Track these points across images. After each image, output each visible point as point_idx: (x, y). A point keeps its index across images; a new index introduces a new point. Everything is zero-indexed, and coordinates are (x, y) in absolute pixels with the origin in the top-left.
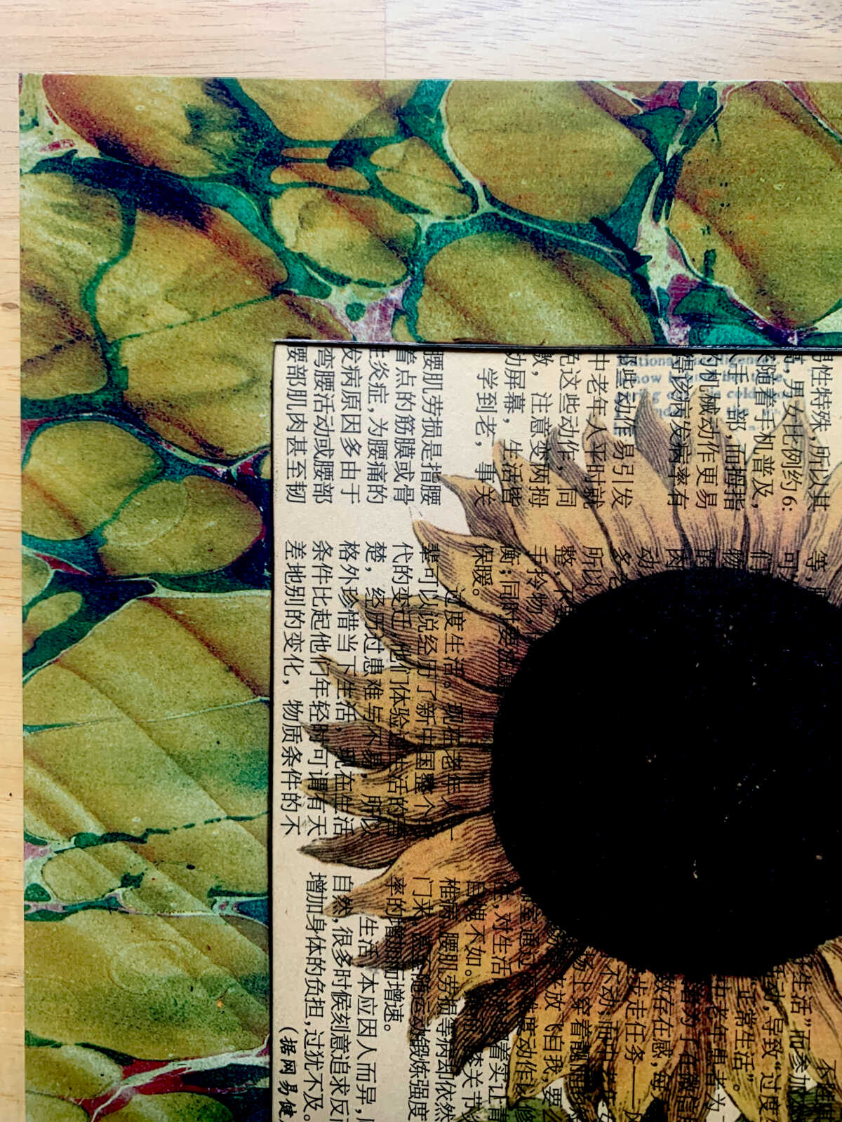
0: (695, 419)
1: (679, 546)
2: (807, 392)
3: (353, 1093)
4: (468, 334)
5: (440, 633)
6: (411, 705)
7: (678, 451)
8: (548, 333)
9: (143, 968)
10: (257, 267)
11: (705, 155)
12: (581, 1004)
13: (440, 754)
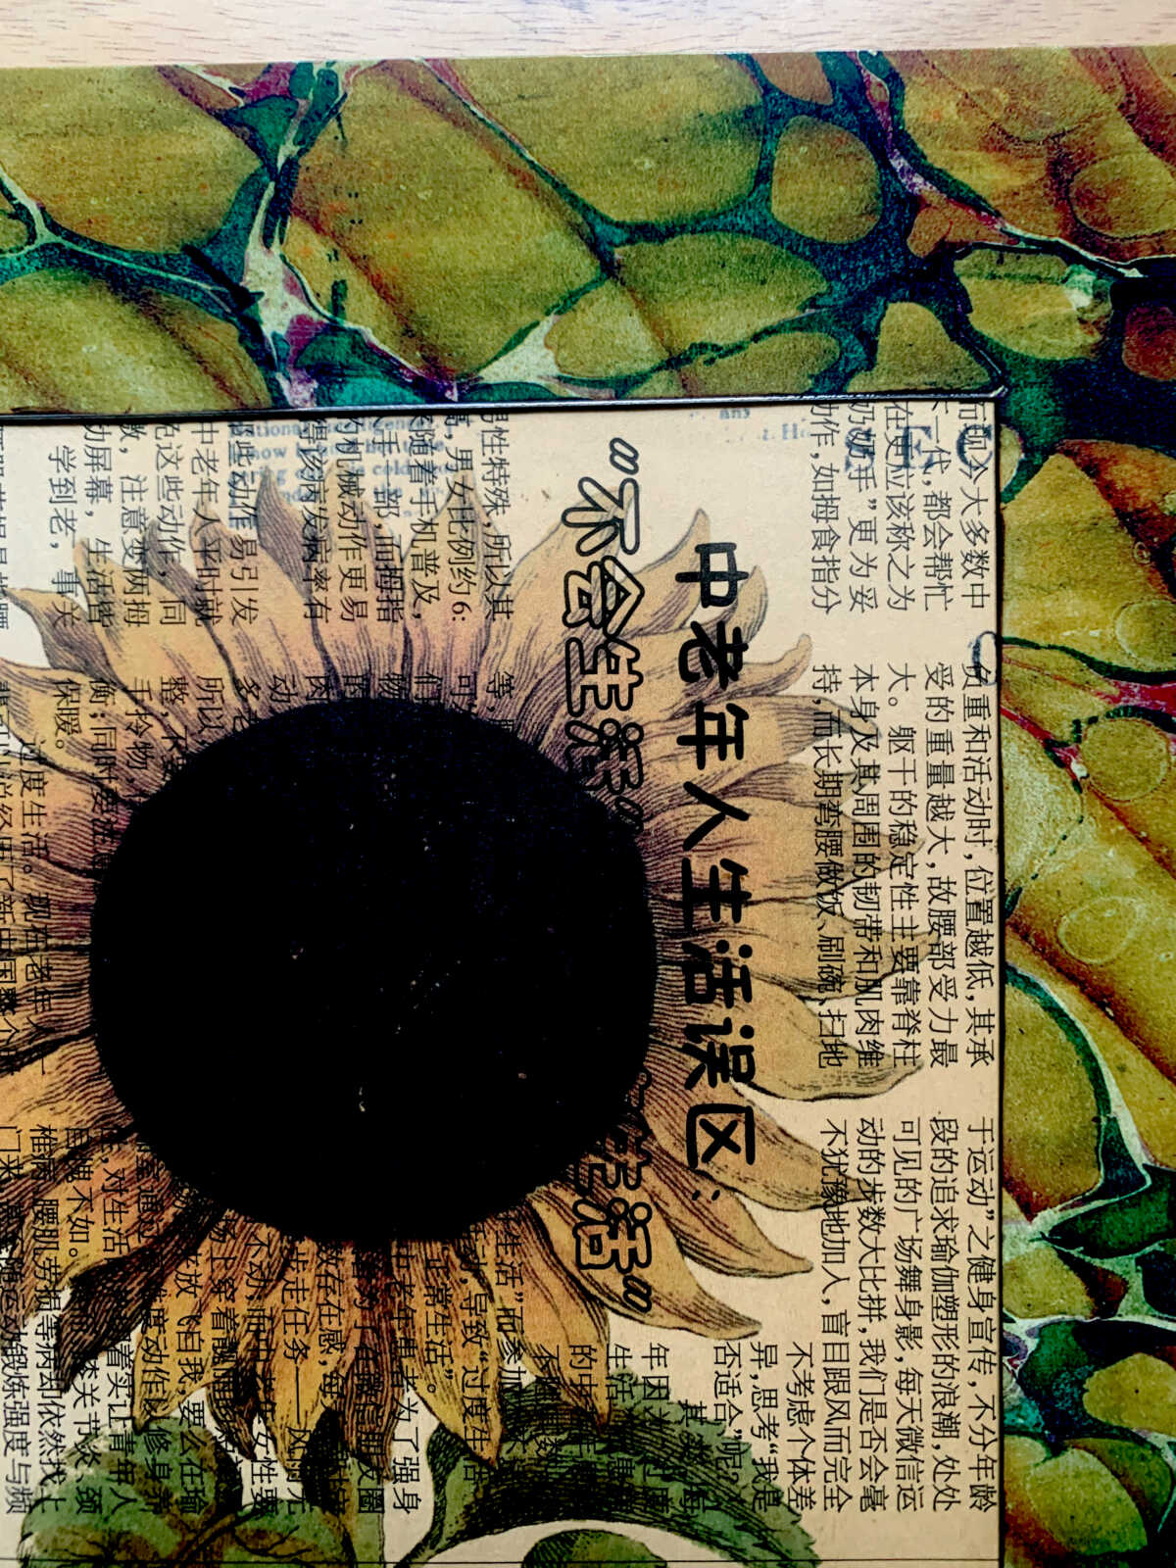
0: (333, 504)
1: (322, 672)
2: (476, 464)
4: (31, 402)
5: (14, 801)
7: (313, 546)
8: (135, 397)
11: (327, 156)
12: (222, 1287)
13: (22, 961)
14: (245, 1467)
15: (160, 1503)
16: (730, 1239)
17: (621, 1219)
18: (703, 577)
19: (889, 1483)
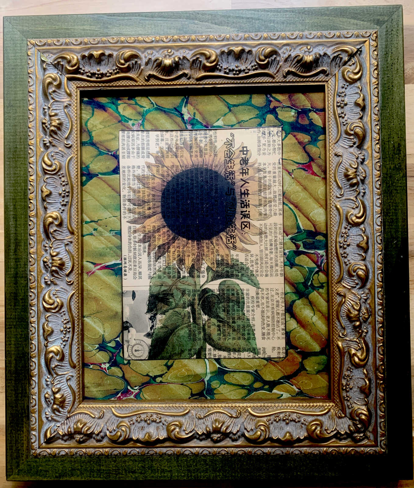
0: (194, 142)
1: (192, 164)
2: (213, 136)
3: (138, 267)
4: (153, 128)
5: (150, 181)
6: (146, 194)
7: (191, 147)
8: (167, 127)
9: (98, 246)
10: (116, 118)
12: (179, 247)
13: (151, 203)
14: (181, 272)
15: (169, 277)
16: (247, 240)
17: (232, 237)
18: (243, 151)
19: (269, 273)
